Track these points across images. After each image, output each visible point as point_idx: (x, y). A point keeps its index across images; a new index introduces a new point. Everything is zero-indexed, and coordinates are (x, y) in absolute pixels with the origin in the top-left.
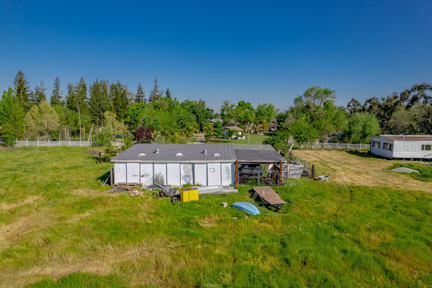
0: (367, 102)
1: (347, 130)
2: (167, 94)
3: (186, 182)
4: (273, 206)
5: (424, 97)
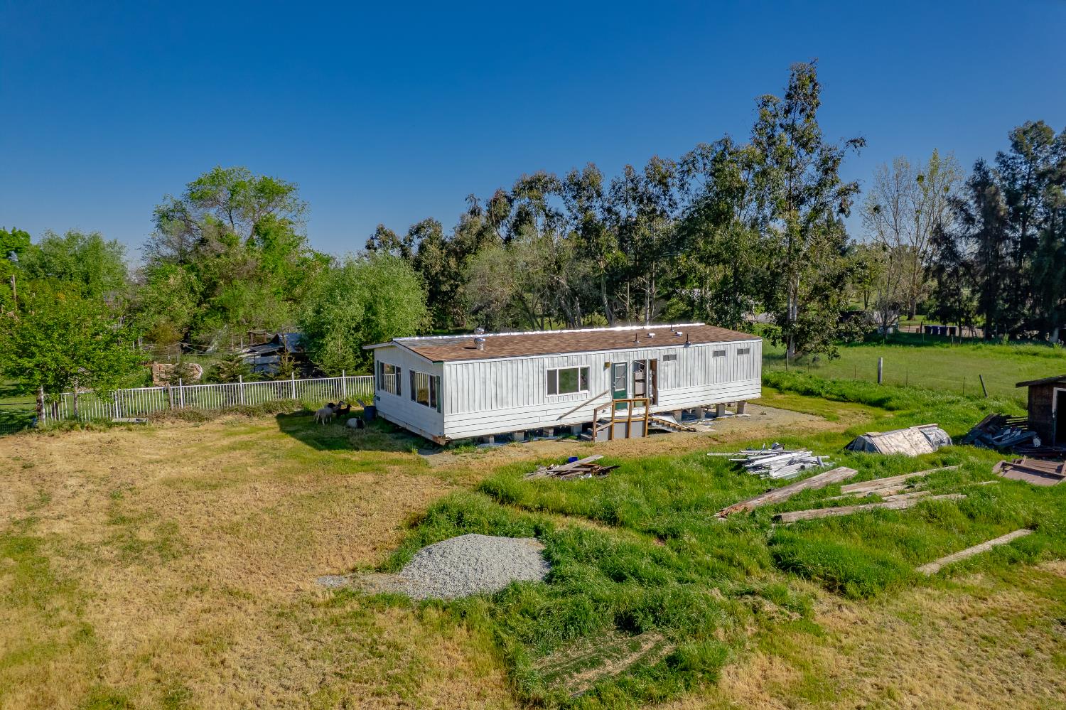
0: (412, 235)
5: (545, 211)
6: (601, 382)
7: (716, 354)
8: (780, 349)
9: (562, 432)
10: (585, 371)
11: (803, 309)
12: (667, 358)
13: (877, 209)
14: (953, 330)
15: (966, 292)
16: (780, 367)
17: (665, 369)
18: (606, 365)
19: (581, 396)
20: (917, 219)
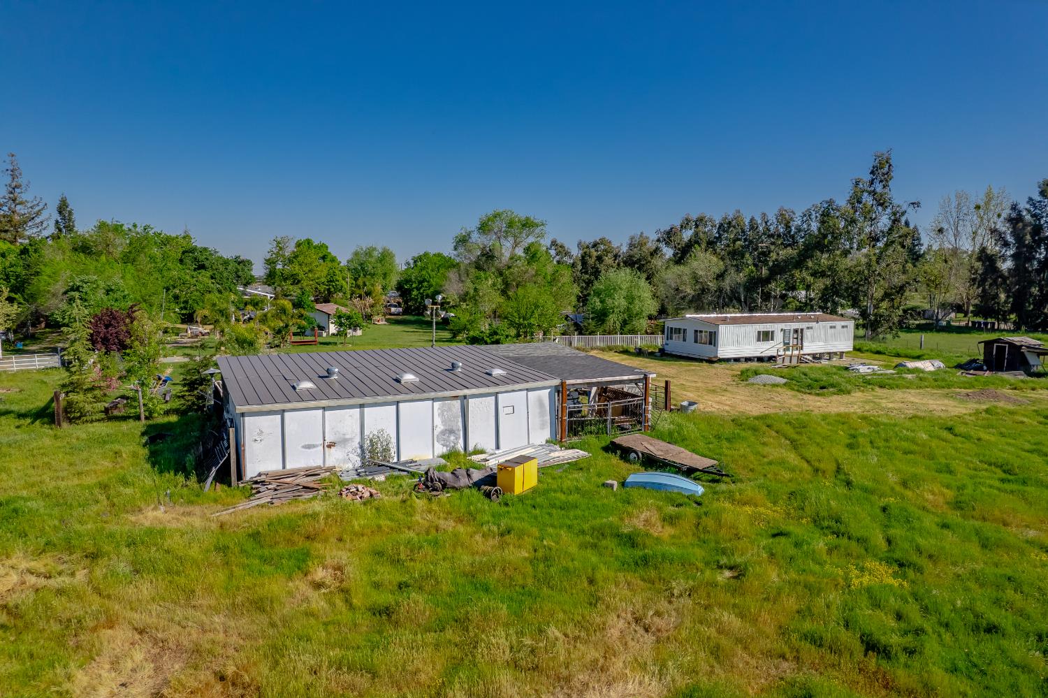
1: (599, 308)
2: (60, 213)
3: (447, 446)
4: (703, 471)
6: (779, 337)
7: (831, 327)
8: (861, 332)
9: (760, 359)
10: (773, 332)
11: (876, 307)
12: (808, 328)
13: (940, 231)
14: (993, 324)
15: (1003, 296)
16: (862, 341)
17: (807, 333)
18: (782, 330)
19: (771, 343)
20: (974, 239)
